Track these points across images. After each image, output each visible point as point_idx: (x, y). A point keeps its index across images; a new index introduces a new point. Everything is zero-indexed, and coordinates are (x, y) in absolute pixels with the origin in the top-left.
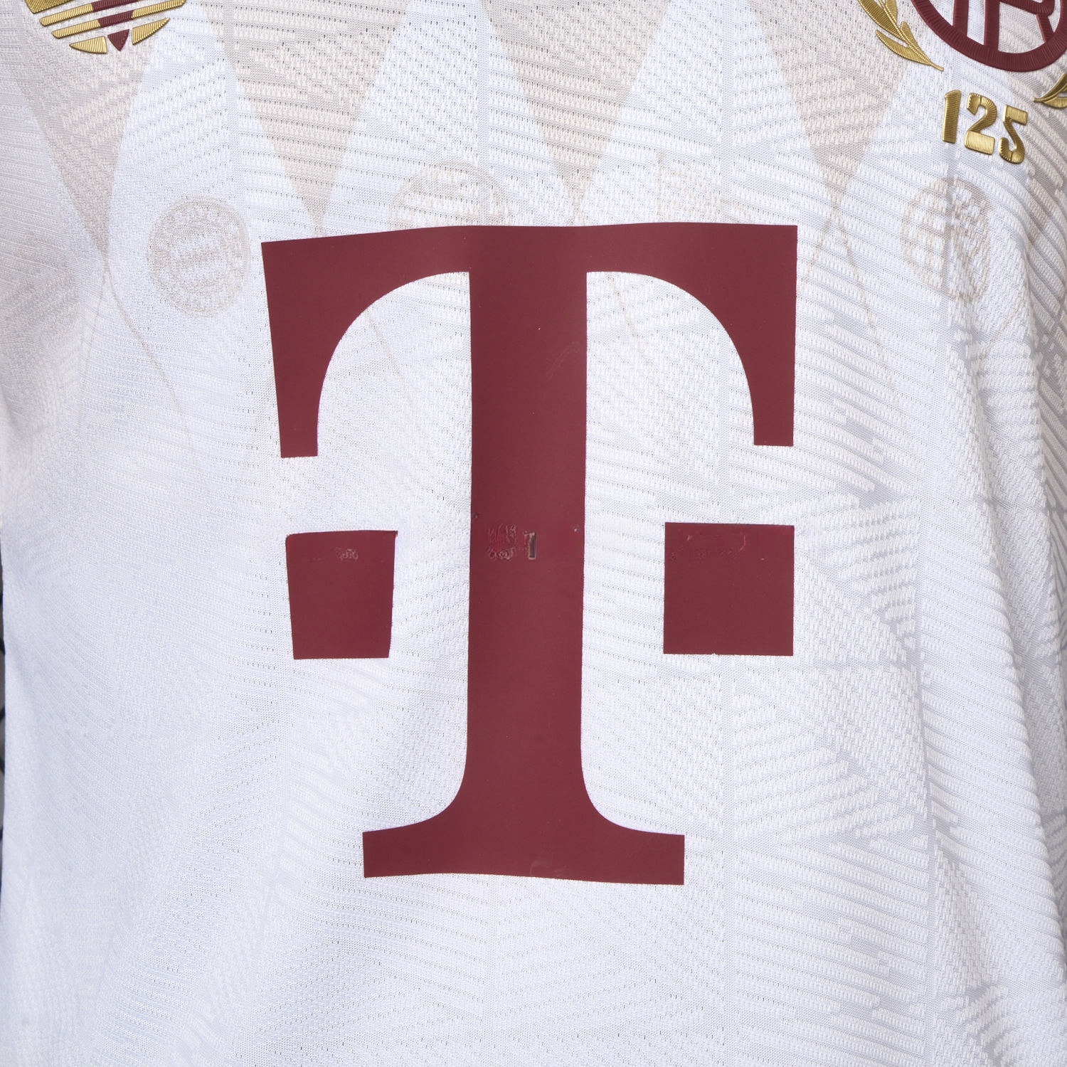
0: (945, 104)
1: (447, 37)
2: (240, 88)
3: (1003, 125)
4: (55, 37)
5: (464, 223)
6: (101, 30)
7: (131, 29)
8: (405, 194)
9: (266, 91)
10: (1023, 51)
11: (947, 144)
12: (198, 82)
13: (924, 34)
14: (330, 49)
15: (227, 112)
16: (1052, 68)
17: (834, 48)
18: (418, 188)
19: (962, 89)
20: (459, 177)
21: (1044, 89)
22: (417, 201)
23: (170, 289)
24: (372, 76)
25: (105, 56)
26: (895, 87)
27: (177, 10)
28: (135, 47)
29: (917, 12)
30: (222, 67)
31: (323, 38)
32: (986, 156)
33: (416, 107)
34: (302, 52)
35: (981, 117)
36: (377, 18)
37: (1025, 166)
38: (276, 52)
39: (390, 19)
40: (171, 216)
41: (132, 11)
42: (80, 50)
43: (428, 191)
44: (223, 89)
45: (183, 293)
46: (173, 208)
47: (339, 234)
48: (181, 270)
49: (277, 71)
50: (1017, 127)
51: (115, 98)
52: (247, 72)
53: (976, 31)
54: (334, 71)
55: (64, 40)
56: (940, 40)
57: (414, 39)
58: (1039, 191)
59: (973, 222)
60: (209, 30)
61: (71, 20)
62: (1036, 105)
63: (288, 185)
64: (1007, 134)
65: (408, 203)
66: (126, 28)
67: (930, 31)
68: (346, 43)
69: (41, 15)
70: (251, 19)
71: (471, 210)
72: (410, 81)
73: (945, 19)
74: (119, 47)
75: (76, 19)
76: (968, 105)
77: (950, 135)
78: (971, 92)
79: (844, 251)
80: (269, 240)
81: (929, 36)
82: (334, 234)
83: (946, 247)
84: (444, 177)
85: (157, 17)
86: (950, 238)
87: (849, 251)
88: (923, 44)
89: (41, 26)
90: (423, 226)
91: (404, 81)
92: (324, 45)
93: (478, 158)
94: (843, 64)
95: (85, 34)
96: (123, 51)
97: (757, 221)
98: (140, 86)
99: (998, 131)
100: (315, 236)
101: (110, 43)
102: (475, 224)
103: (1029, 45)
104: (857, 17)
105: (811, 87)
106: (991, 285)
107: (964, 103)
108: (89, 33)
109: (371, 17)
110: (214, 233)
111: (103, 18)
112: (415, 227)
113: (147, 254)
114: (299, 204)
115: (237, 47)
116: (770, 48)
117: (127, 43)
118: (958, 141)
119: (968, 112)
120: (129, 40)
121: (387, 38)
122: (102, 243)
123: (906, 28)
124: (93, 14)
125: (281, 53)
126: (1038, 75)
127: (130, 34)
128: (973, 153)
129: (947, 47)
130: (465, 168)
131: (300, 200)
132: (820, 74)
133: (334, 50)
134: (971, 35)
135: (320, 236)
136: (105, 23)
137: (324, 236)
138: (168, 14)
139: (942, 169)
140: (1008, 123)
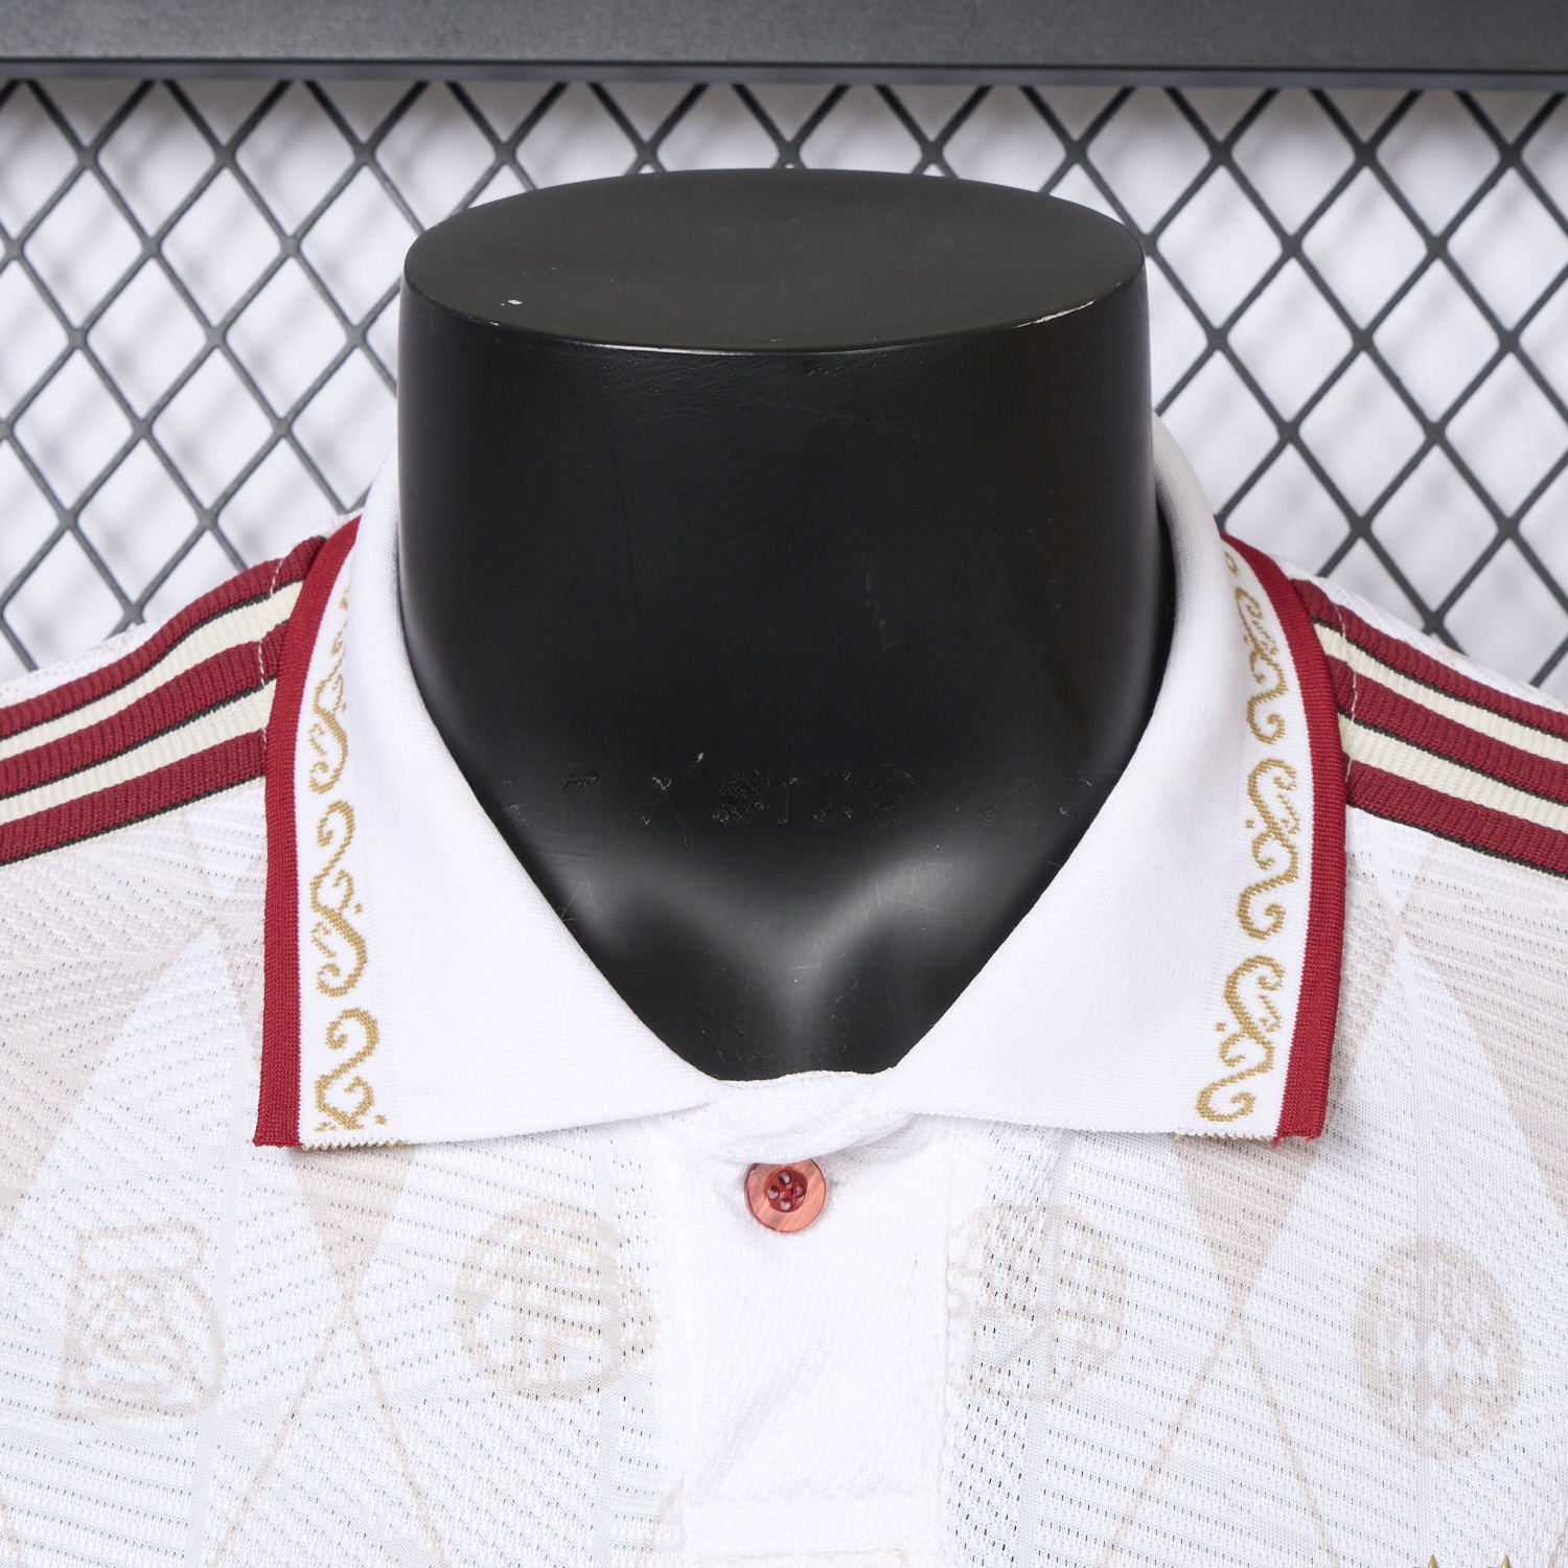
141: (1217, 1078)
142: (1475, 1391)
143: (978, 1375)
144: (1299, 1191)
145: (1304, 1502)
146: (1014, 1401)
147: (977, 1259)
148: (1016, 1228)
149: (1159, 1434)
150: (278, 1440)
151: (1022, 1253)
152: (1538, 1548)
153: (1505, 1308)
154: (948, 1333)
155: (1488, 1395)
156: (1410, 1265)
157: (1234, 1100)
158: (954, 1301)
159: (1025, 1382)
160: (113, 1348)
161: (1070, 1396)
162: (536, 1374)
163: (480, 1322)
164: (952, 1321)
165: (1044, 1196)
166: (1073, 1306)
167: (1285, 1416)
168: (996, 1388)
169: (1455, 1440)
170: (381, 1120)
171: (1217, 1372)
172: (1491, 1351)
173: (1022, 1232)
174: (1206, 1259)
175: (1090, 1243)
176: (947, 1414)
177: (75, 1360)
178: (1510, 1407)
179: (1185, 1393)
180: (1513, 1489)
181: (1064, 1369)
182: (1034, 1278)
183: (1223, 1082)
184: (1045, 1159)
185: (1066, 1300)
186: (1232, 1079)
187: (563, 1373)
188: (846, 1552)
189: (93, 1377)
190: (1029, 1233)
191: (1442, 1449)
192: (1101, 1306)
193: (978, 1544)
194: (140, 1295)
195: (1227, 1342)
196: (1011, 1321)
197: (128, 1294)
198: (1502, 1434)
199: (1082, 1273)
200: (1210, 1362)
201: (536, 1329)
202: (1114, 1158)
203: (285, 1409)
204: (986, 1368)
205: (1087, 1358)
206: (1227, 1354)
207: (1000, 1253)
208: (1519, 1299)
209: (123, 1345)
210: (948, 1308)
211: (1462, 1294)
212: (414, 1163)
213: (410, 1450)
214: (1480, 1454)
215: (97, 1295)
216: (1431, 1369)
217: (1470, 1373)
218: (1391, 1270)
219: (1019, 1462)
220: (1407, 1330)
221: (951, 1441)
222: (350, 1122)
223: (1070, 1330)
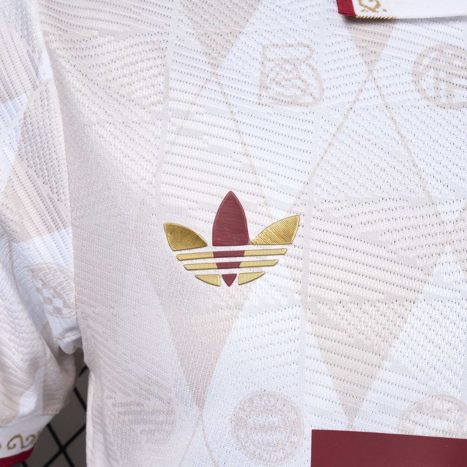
1: (448, 312)
2: (309, 327)
4: (187, 269)
5: (447, 436)
6: (217, 270)
7: (238, 274)
8: (410, 412)
9: (326, 332)
12: (281, 318)
14: (372, 310)
15: (299, 341)
18: (420, 410)
20: (447, 405)
22: (419, 417)
23: (244, 443)
24: (397, 332)
25: (218, 287)
27: (271, 267)
28: (240, 286)
30: (298, 311)
31: (367, 302)
33: (424, 357)
34: (353, 310)
36: (403, 293)
38: (335, 307)
39: (411, 295)
40: (251, 400)
41: (240, 262)
42: (202, 280)
43: (426, 412)
44: (298, 325)
45: (252, 447)
46: (253, 395)
47: (363, 431)
48: (252, 433)
49: (335, 320)
51: (223, 316)
52: (315, 317)
54: (373, 325)
55: (192, 272)
57: (427, 310)
60: (292, 285)
61: (198, 260)
63: (334, 395)
65: (412, 418)
66: (235, 273)
68: (383, 308)
69: (178, 253)
70: (320, 282)
71: (453, 428)
72: (422, 339)
74: (229, 284)
75: (201, 260)
80: (317, 428)
82: (360, 430)
84: (438, 404)
85: (256, 270)
89: (177, 260)
90: (420, 434)
91: (418, 339)
92: (367, 307)
93: (460, 394)
95: (206, 271)
96: (231, 287)
98: (241, 313)
100: (347, 430)
101: (223, 279)
102: (454, 437)
108: (209, 270)
109: (400, 293)
110: (280, 416)
111: (220, 263)
112: (415, 434)
113: (231, 419)
114: (340, 409)
115: (309, 299)
117: (234, 282)
120: (236, 280)
121: (409, 308)
122: (200, 403)
124: (213, 259)
125: (339, 308)
127: (237, 277)
130: (452, 400)
131: (341, 406)
133: (374, 311)
135: (351, 430)
136: (221, 266)
137: (353, 431)
138: (264, 269)
150: (346, 117)
160: (279, 84)
162: (444, 100)
163: (422, 82)
170: (385, 10)
177: (263, 87)
187: (454, 101)
189: (272, 93)
194: (288, 67)
197: (283, 66)
201: (443, 86)
203: (348, 106)
209: (283, 83)
212: (395, 28)
213: (397, 122)
215: (271, 66)
222: (373, 10)
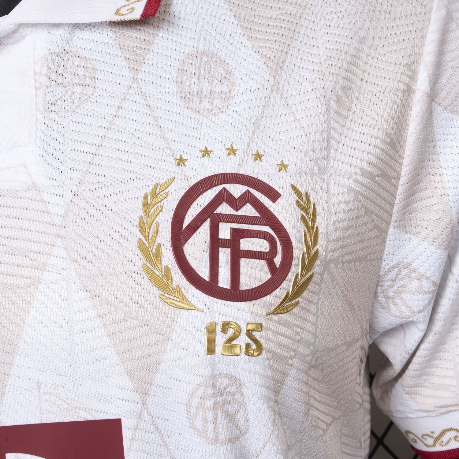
0: (206, 331)
3: (245, 335)
10: (257, 286)
11: (209, 356)
13: (190, 290)
16: (277, 292)
17: (134, 308)
19: (216, 320)
21: (273, 305)
26: (173, 327)
29: (184, 278)
32: (236, 357)
35: (230, 334)
37: (264, 355)
50: (255, 334)
53: (224, 281)
56: (200, 292)
58: (276, 365)
59: (233, 395)
62: (268, 316)
64: (249, 340)
67: (193, 288)
73: (204, 278)
76: (221, 329)
77: (211, 350)
78: (223, 320)
79: (152, 428)
81: (193, 291)
83: (215, 416)
86: (217, 410)
87: (156, 427)
88: (189, 297)
94: (140, 318)
97: (98, 418)
99: (243, 340)
103: (260, 281)
104: (147, 286)
105: (122, 334)
106: (251, 427)
107: (219, 328)
116: (96, 313)
118: (217, 352)
119: (222, 333)
123: (179, 289)
126: (268, 299)
128: (227, 357)
129: (205, 296)
132: (126, 326)
134: (221, 285)
139: (207, 372)
140: (249, 334)
141: (123, 5)
142: (219, 96)
143: (47, 107)
144: (156, 39)
145: (160, 134)
146: (60, 113)
147: (45, 71)
148: (58, 59)
149: (109, 118)
151: (60, 67)
152: (243, 141)
153: (229, 70)
154: (36, 95)
155: (224, 97)
156: (195, 59)
157: (128, 10)
158: (38, 85)
159: (63, 107)
161: (78, 110)
164: (38, 91)
165: (67, 49)
166: (78, 82)
167: (153, 108)
168: (53, 110)
169: (213, 111)
171: (129, 97)
172: (225, 83)
173: (60, 60)
174: (124, 63)
175: (83, 62)
176: (37, 120)
178: (232, 99)
179: (118, 104)
180: (233, 124)
181: (76, 102)
182: (65, 74)
183: (125, 6)
184: (66, 37)
185: (76, 80)
186: (128, 5)
188: (7, 168)
190: (62, 61)
191: (208, 114)
192: (88, 81)
193: (50, 159)
195: (132, 88)
196: (57, 89)
198: (229, 107)
199: (81, 72)
200: (126, 95)
202: (90, 35)
204: (50, 104)
205: (84, 97)
206: (132, 91)
207: (52, 68)
208: (234, 67)
210: (36, 87)
211: (214, 67)
214: (221, 114)
216: (204, 90)
217: (218, 91)
218: (188, 61)
219: (62, 132)
220: (195, 79)
221: (39, 128)
223: (78, 90)
